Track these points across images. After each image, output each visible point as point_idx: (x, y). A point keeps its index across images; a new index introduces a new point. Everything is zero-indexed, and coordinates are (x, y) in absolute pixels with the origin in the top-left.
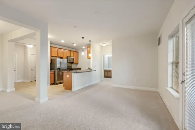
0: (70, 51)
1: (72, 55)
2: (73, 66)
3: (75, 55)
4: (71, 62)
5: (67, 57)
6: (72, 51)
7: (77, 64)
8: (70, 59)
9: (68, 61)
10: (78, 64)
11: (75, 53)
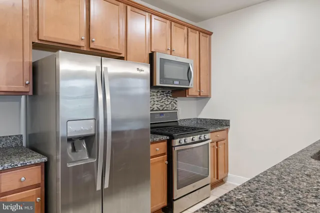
0: (172, 20)
1: (179, 45)
2: (185, 111)
3: (193, 50)
4: (176, 85)
5: (151, 56)
6: (178, 22)
7: (203, 98)
8: (167, 67)
9: (158, 83)
10: (207, 97)
11: (194, 36)
